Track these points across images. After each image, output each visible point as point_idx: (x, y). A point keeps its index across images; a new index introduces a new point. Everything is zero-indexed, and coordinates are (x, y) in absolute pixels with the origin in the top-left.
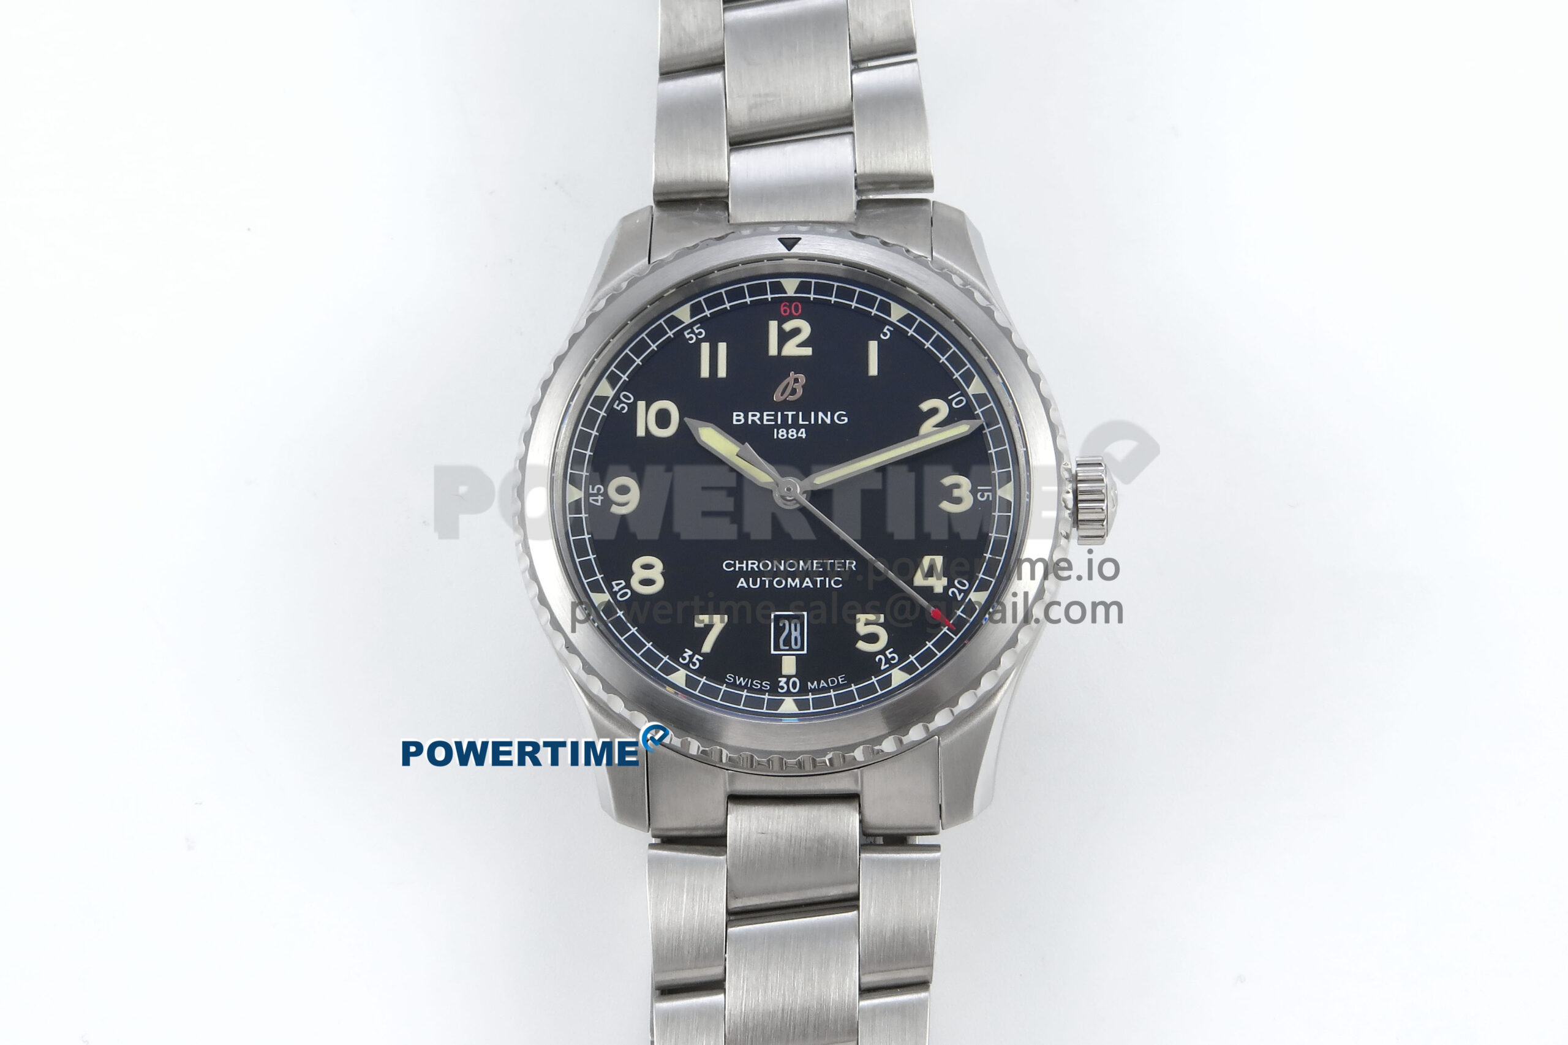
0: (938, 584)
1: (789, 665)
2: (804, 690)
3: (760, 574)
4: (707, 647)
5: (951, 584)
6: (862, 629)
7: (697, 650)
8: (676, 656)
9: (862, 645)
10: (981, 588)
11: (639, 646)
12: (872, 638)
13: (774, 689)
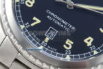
0: (89, 44)
1: (47, 39)
2: (46, 47)
3: (53, 17)
4: (32, 25)
5: (91, 46)
6: (67, 43)
7: (30, 24)
8: (25, 22)
9: (65, 46)
10: (97, 51)
11: (18, 15)
12: (68, 46)
13: (40, 42)
